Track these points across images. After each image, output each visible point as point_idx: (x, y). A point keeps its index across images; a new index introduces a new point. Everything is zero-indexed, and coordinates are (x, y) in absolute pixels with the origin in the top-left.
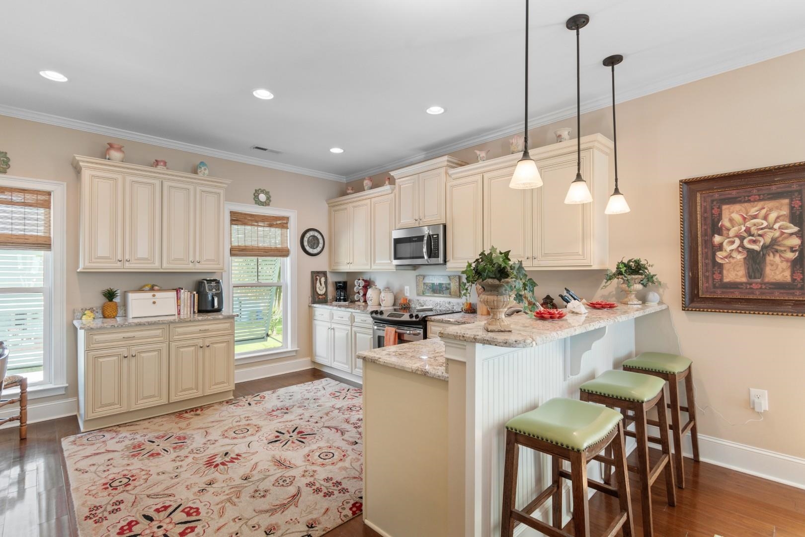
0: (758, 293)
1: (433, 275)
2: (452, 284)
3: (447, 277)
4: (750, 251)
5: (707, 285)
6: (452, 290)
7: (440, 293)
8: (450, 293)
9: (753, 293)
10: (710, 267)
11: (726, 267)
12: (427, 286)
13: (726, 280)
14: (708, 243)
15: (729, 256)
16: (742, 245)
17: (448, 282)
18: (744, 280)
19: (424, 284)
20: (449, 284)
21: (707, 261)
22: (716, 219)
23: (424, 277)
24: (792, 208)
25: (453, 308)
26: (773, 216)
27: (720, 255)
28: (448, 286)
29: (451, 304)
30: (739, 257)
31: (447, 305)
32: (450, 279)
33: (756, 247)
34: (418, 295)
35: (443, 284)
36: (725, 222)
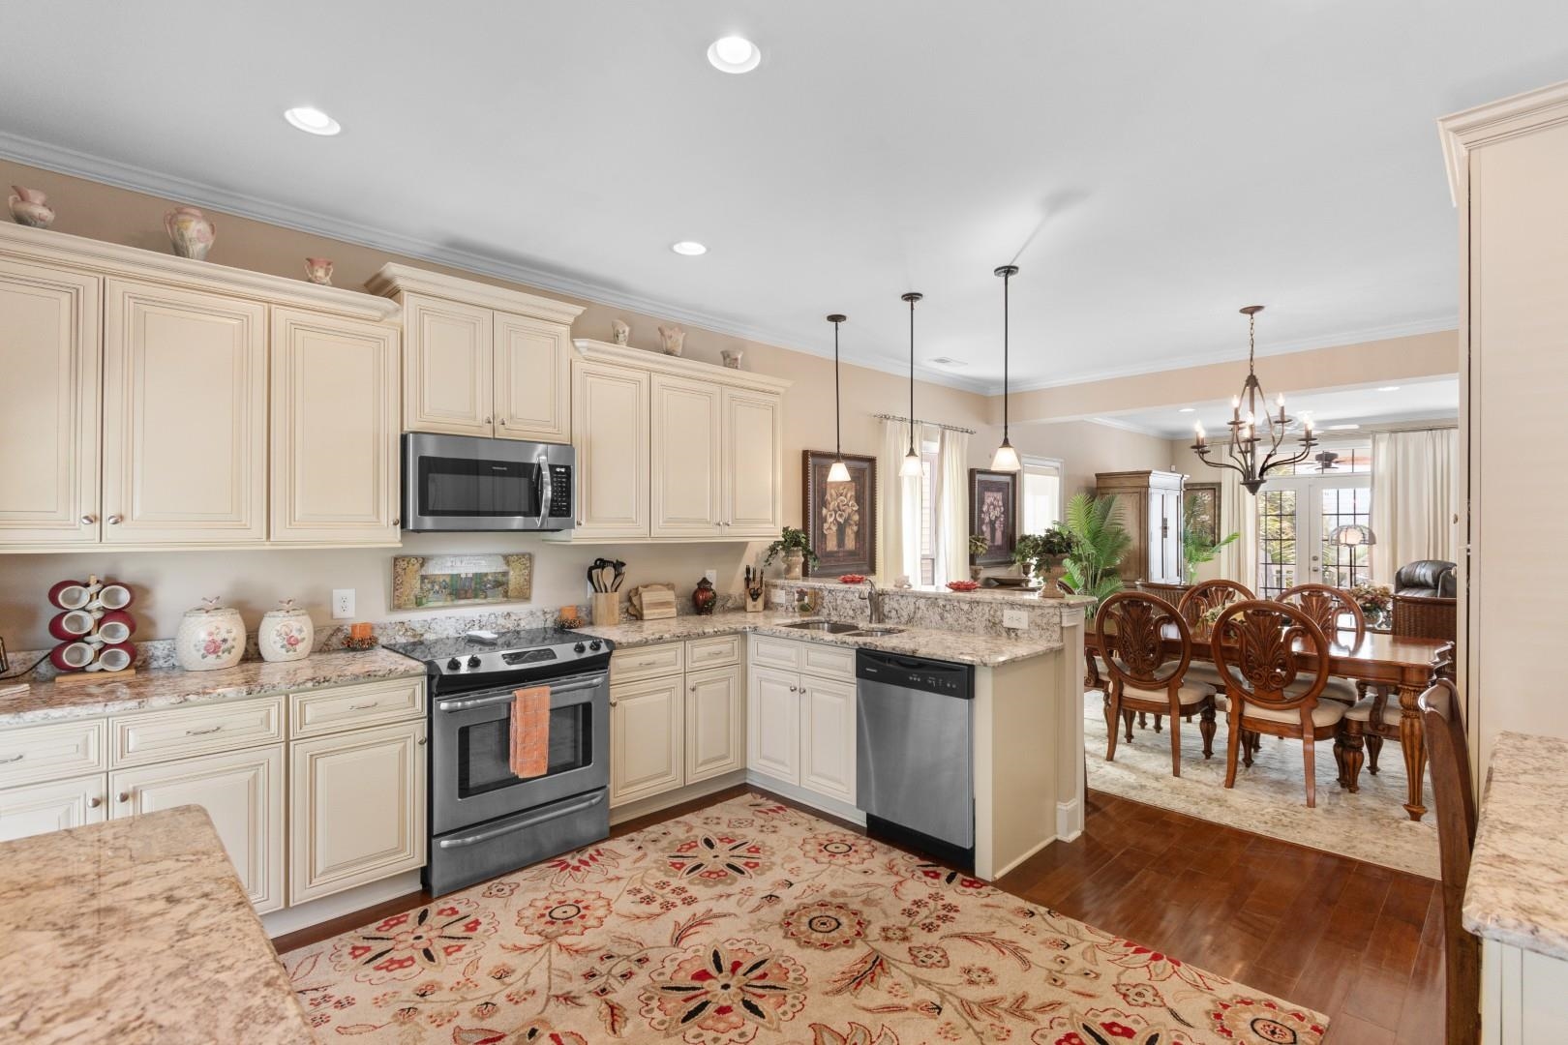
0: (842, 559)
1: (455, 556)
2: (511, 573)
3: (501, 559)
4: (839, 523)
6: (511, 587)
7: (476, 596)
8: (506, 594)
9: (839, 561)
10: (820, 537)
11: (828, 537)
12: (433, 583)
13: (828, 549)
14: (820, 513)
15: (830, 528)
16: (835, 519)
17: (503, 568)
18: (836, 549)
19: (423, 578)
20: (505, 574)
21: (819, 532)
22: (824, 493)
23: (424, 561)
24: (856, 490)
25: (518, 625)
26: (849, 495)
27: (826, 526)
28: (500, 578)
29: (513, 617)
30: (834, 528)
31: (501, 621)
32: (508, 563)
33: (841, 520)
34: (396, 606)
35: (486, 575)
36: (828, 497)
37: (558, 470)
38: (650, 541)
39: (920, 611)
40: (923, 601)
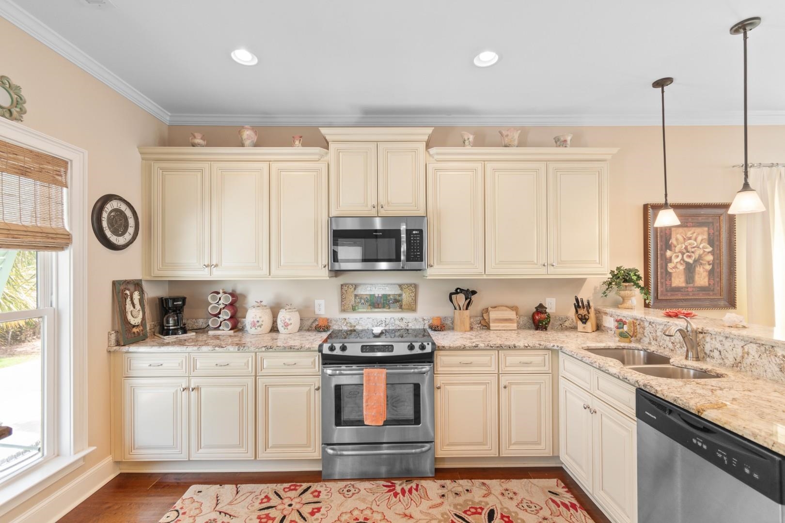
0: (691, 294)
1: (371, 284)
2: (404, 295)
3: (398, 286)
4: (687, 264)
5: (662, 289)
6: (404, 303)
7: (384, 307)
8: (401, 307)
9: (688, 295)
10: (664, 275)
11: (674, 275)
12: (361, 298)
13: (674, 285)
14: (663, 255)
15: (675, 267)
16: (683, 259)
17: (398, 292)
18: (684, 285)
19: (356, 296)
20: (400, 295)
21: (662, 270)
22: (668, 238)
23: (356, 286)
24: (709, 234)
25: (408, 326)
26: (700, 238)
27: (670, 265)
28: (397, 298)
29: (405, 321)
30: (681, 268)
31: (397, 322)
32: (401, 289)
33: (691, 261)
34: (343, 310)
35: (389, 295)
36: (673, 241)
37: (414, 232)
38: (485, 277)
39: (751, 357)
40: (755, 346)
